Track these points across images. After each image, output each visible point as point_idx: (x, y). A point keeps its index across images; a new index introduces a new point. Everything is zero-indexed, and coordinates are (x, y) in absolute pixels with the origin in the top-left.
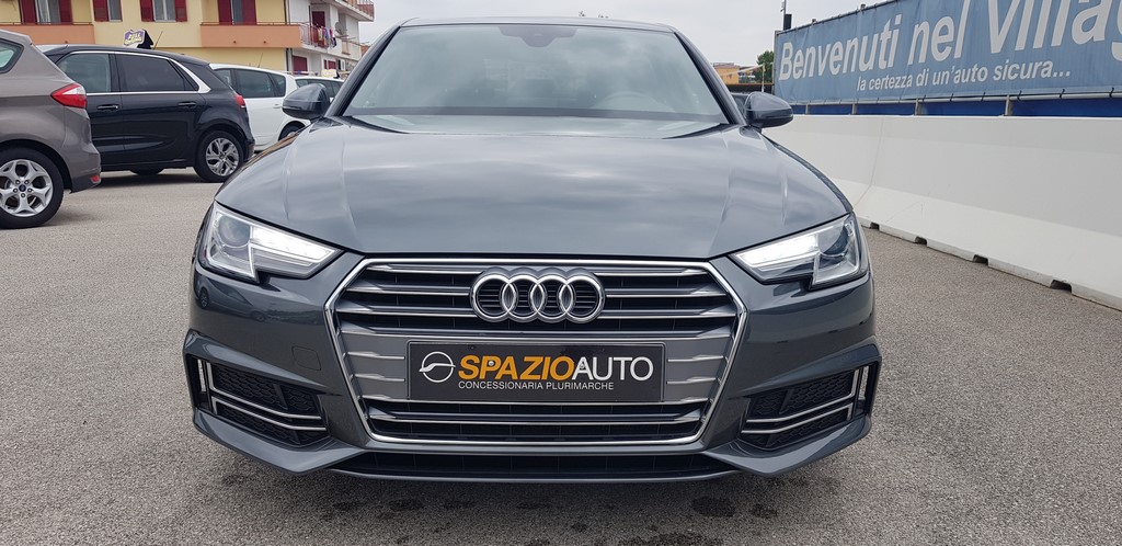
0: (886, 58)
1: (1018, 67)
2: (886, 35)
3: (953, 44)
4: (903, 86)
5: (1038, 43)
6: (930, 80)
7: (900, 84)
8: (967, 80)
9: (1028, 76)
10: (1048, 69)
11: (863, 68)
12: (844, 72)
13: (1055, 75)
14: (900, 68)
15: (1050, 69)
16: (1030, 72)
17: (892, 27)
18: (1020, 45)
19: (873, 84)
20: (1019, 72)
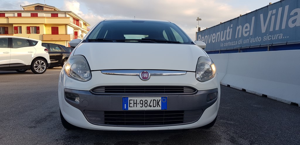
0: (229, 37)
1: (271, 36)
2: (228, 30)
3: (249, 31)
4: (234, 44)
5: (277, 28)
6: (243, 42)
7: (233, 44)
8: (255, 41)
9: (274, 39)
10: (281, 36)
11: (222, 40)
12: (216, 41)
13: (284, 37)
14: (233, 39)
15: (282, 36)
16: (275, 37)
17: (230, 28)
18: (271, 29)
19: (225, 44)
20: (271, 38)
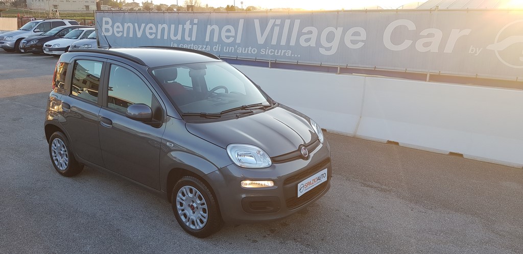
0: (190, 35)
1: (273, 51)
2: (188, 26)
3: (235, 37)
5: (283, 42)
6: (222, 49)
8: (246, 52)
9: (279, 54)
10: (289, 53)
12: (159, 37)
13: (293, 55)
14: (201, 42)
17: (192, 24)
20: (274, 52)
